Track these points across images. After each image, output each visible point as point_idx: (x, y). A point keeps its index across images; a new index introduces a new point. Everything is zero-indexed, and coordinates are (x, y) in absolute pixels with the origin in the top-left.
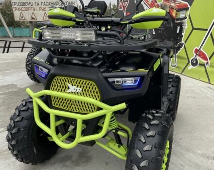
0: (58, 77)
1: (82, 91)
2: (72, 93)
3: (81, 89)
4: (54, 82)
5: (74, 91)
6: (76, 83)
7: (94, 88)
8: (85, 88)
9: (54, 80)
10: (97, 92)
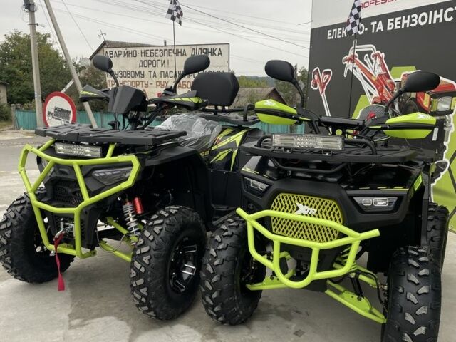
0: (283, 194)
1: (317, 213)
2: (302, 214)
3: (316, 210)
4: (277, 201)
5: (306, 213)
6: (310, 202)
7: (335, 209)
8: (321, 208)
9: (277, 198)
10: (338, 215)
